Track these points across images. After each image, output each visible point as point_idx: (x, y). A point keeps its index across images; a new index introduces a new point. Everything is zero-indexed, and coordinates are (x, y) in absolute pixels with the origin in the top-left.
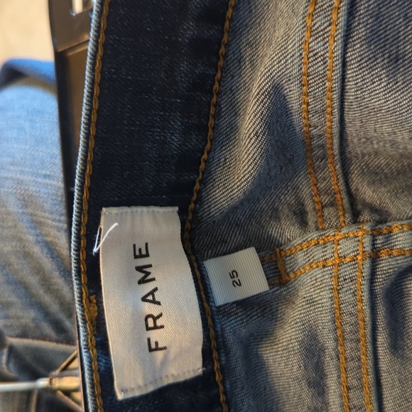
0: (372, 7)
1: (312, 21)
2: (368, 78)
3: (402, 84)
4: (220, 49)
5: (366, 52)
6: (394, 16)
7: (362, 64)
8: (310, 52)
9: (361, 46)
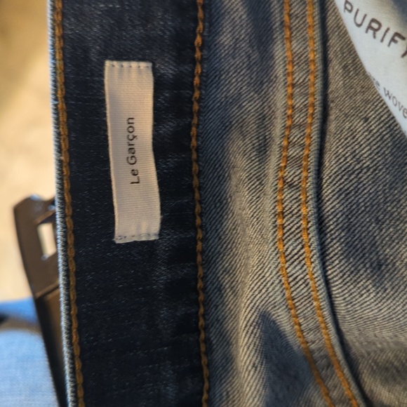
0: (341, 219)
1: (284, 246)
2: (355, 292)
3: (392, 290)
4: (197, 283)
5: (347, 267)
6: (365, 223)
7: (345, 279)
8: (289, 277)
9: (340, 262)
